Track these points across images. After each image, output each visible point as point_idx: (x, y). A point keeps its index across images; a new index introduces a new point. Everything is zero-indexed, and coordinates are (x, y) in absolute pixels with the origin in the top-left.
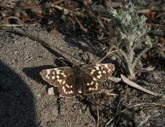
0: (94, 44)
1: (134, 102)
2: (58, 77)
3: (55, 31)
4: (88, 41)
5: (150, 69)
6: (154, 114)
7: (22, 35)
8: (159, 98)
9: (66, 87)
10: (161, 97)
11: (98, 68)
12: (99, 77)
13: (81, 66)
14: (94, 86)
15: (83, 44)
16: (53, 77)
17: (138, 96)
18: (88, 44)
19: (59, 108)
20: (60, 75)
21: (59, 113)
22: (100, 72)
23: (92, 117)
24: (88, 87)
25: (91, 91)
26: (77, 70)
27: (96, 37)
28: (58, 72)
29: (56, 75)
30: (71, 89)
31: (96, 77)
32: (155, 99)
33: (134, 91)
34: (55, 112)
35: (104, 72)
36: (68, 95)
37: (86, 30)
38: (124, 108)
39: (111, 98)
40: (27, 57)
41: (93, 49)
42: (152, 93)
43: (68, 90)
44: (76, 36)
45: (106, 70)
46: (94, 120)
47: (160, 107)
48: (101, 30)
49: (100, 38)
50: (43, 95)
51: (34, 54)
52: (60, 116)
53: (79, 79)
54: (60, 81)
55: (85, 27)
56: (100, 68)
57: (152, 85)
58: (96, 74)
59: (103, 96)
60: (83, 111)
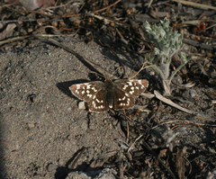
0: (134, 57)
1: (167, 120)
2: (88, 92)
3: (92, 42)
4: (128, 54)
5: (189, 85)
6: (183, 131)
7: (57, 47)
8: (193, 115)
9: (96, 102)
10: (195, 115)
11: (131, 84)
12: (131, 93)
13: (114, 80)
14: (125, 102)
15: (121, 57)
16: (83, 92)
17: (172, 113)
18: (127, 57)
19: (89, 123)
20: (90, 90)
21: (88, 127)
22: (132, 88)
23: (122, 133)
24: (119, 102)
25: (123, 107)
26: (109, 84)
27: (136, 50)
28: (88, 87)
29: (86, 90)
30: (102, 104)
31: (128, 92)
32: (189, 117)
33: (169, 108)
34: (84, 126)
35: (137, 88)
36: (98, 110)
37: (126, 42)
38: (155, 124)
39: (144, 114)
40: (60, 70)
41: (132, 63)
42: (186, 111)
43: (98, 105)
44: (115, 49)
45: (140, 86)
46: (124, 135)
47: (192, 125)
48: (142, 43)
49: (140, 52)
50: (73, 108)
51: (68, 67)
52: (89, 131)
53: (110, 94)
54: (90, 96)
55: (127, 39)
56: (133, 83)
57: (187, 102)
58: (129, 89)
59: (135, 112)
60: (114, 127)
